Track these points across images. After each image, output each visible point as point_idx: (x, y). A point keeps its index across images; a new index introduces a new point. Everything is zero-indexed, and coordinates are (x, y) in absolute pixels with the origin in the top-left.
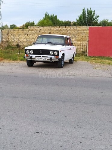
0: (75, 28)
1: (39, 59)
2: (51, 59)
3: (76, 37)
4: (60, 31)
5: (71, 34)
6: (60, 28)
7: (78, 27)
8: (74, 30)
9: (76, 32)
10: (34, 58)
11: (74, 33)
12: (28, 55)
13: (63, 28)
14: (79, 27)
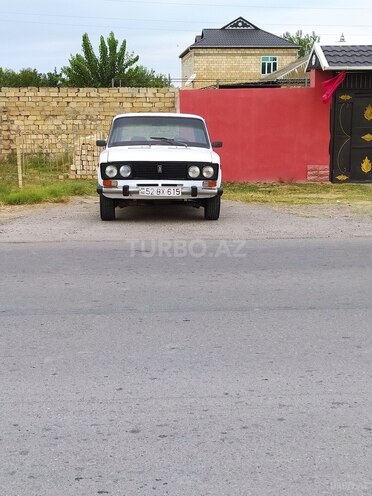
0: (92, 95)
1: (155, 194)
2: (194, 190)
3: (99, 122)
4: (41, 104)
5: (78, 113)
6: (39, 94)
7: (101, 90)
8: (88, 100)
9: (97, 105)
10: (137, 192)
11: (92, 109)
12: (113, 182)
13: (52, 95)
14: (106, 89)
